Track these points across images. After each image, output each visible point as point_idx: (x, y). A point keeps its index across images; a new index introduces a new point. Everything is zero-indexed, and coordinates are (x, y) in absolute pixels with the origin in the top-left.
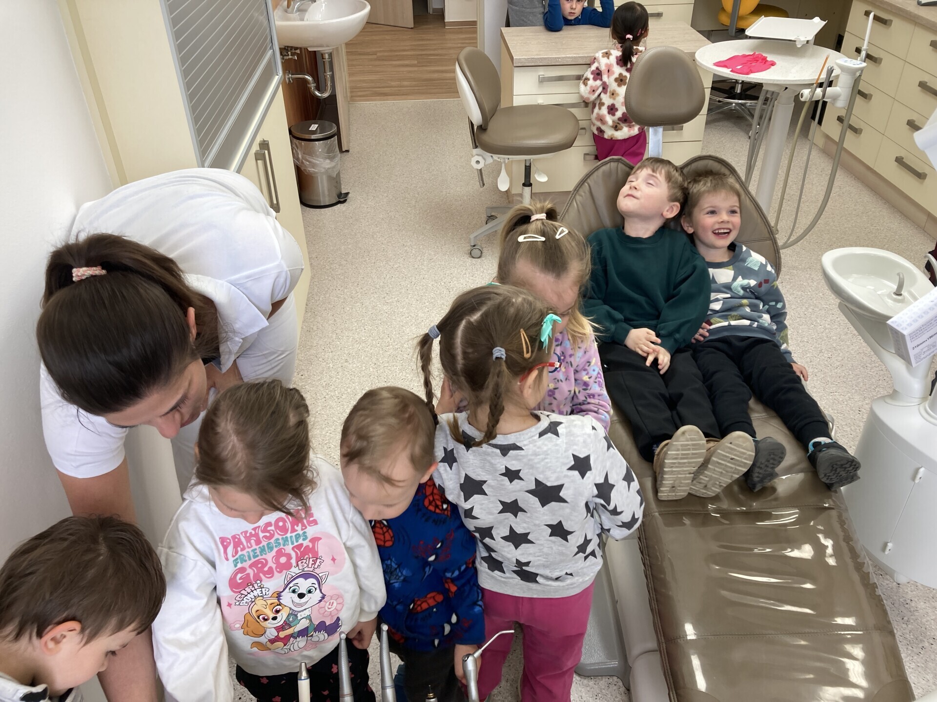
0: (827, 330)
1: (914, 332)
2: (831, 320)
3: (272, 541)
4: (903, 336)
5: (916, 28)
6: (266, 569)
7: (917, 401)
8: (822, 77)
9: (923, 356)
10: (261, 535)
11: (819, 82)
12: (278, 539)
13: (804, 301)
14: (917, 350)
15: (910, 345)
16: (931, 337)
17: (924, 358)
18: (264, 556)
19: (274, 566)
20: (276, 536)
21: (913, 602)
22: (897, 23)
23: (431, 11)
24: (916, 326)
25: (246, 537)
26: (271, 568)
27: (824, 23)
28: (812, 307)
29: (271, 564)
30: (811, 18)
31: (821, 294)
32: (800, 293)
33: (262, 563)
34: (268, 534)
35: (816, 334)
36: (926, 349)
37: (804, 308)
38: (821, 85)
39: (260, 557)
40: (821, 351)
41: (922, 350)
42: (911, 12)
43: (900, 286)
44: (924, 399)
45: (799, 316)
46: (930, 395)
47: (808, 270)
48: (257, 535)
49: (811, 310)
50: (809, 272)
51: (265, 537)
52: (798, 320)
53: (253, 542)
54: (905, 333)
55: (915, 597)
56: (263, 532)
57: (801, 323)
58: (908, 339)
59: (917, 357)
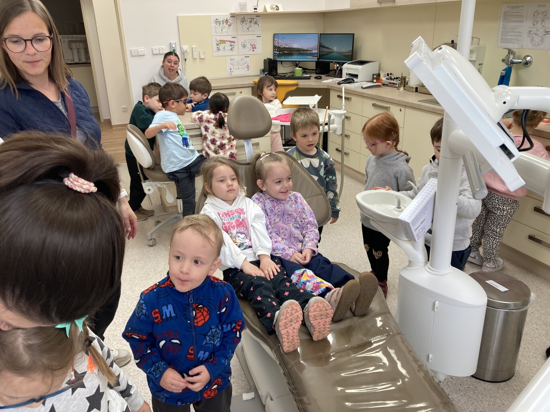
0: (360, 254)
1: (413, 220)
2: (360, 248)
3: (234, 215)
4: (408, 223)
5: (364, 99)
6: (232, 225)
7: (423, 264)
8: (326, 120)
9: (420, 235)
10: (230, 213)
11: (325, 122)
12: (236, 215)
13: (344, 240)
14: (417, 231)
15: (413, 229)
16: (422, 223)
17: (421, 236)
18: (232, 221)
19: (235, 225)
20: (235, 214)
21: (450, 395)
22: (354, 98)
23: (102, 121)
24: (413, 217)
25: (225, 215)
26: (234, 225)
27: (320, 97)
28: (348, 243)
29: (234, 224)
30: (314, 95)
31: (351, 236)
32: (340, 237)
33: (231, 223)
34: (232, 213)
35: (355, 256)
36: (421, 231)
37: (345, 245)
38: (326, 124)
39: (230, 221)
40: (360, 265)
41: (419, 231)
42: (359, 92)
43: (399, 203)
44: (426, 263)
45: (343, 249)
46: (428, 260)
47: (341, 225)
48: (228, 214)
49: (348, 245)
50: (342, 226)
51: (231, 214)
52: (343, 251)
53: (228, 216)
54: (409, 221)
55: (450, 392)
56: (230, 212)
57: (345, 252)
58: (411, 225)
59: (418, 235)
